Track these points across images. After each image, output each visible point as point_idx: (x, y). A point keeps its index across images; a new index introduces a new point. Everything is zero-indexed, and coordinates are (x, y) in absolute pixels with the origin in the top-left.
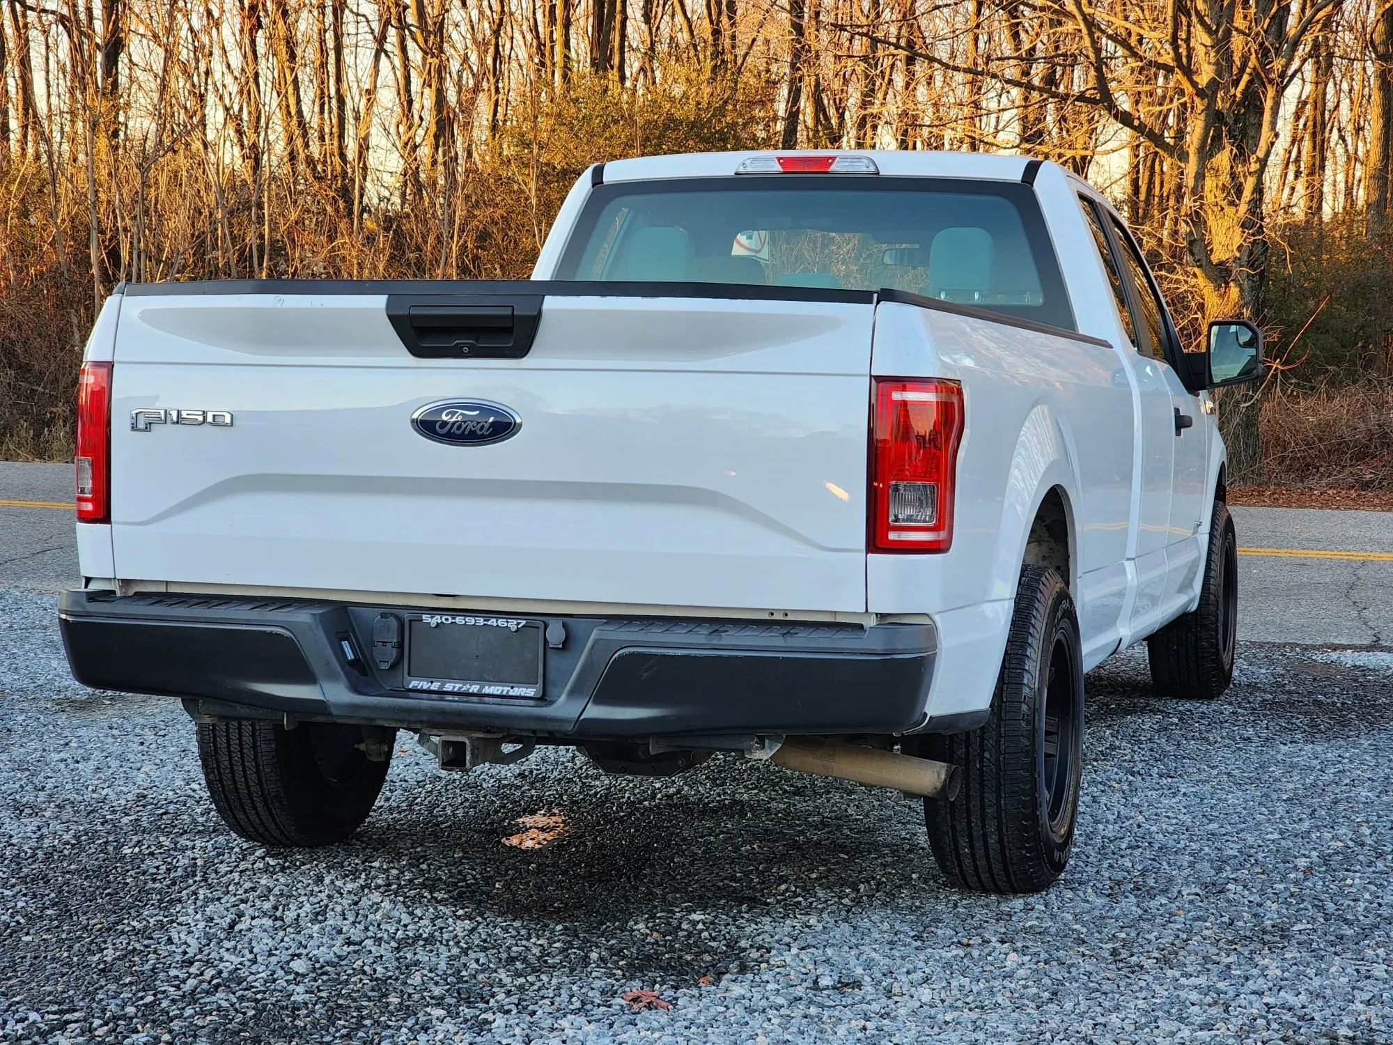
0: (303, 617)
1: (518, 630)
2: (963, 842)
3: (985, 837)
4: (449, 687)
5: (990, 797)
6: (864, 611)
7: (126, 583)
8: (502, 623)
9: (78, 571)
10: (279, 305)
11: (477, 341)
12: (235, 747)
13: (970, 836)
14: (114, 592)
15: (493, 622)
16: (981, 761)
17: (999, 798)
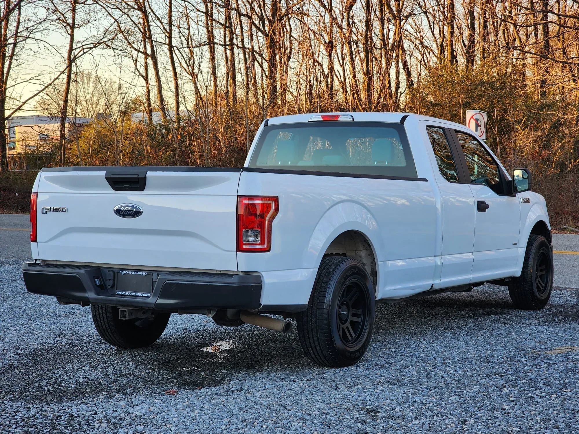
0: (82, 271)
1: (145, 276)
2: (310, 349)
3: (315, 347)
4: (127, 294)
5: (315, 334)
6: (237, 270)
7: (44, 261)
8: (141, 273)
9: (32, 258)
10: (77, 175)
11: (130, 185)
12: (101, 315)
13: (311, 347)
14: (40, 264)
15: (139, 273)
16: (311, 322)
17: (317, 334)
